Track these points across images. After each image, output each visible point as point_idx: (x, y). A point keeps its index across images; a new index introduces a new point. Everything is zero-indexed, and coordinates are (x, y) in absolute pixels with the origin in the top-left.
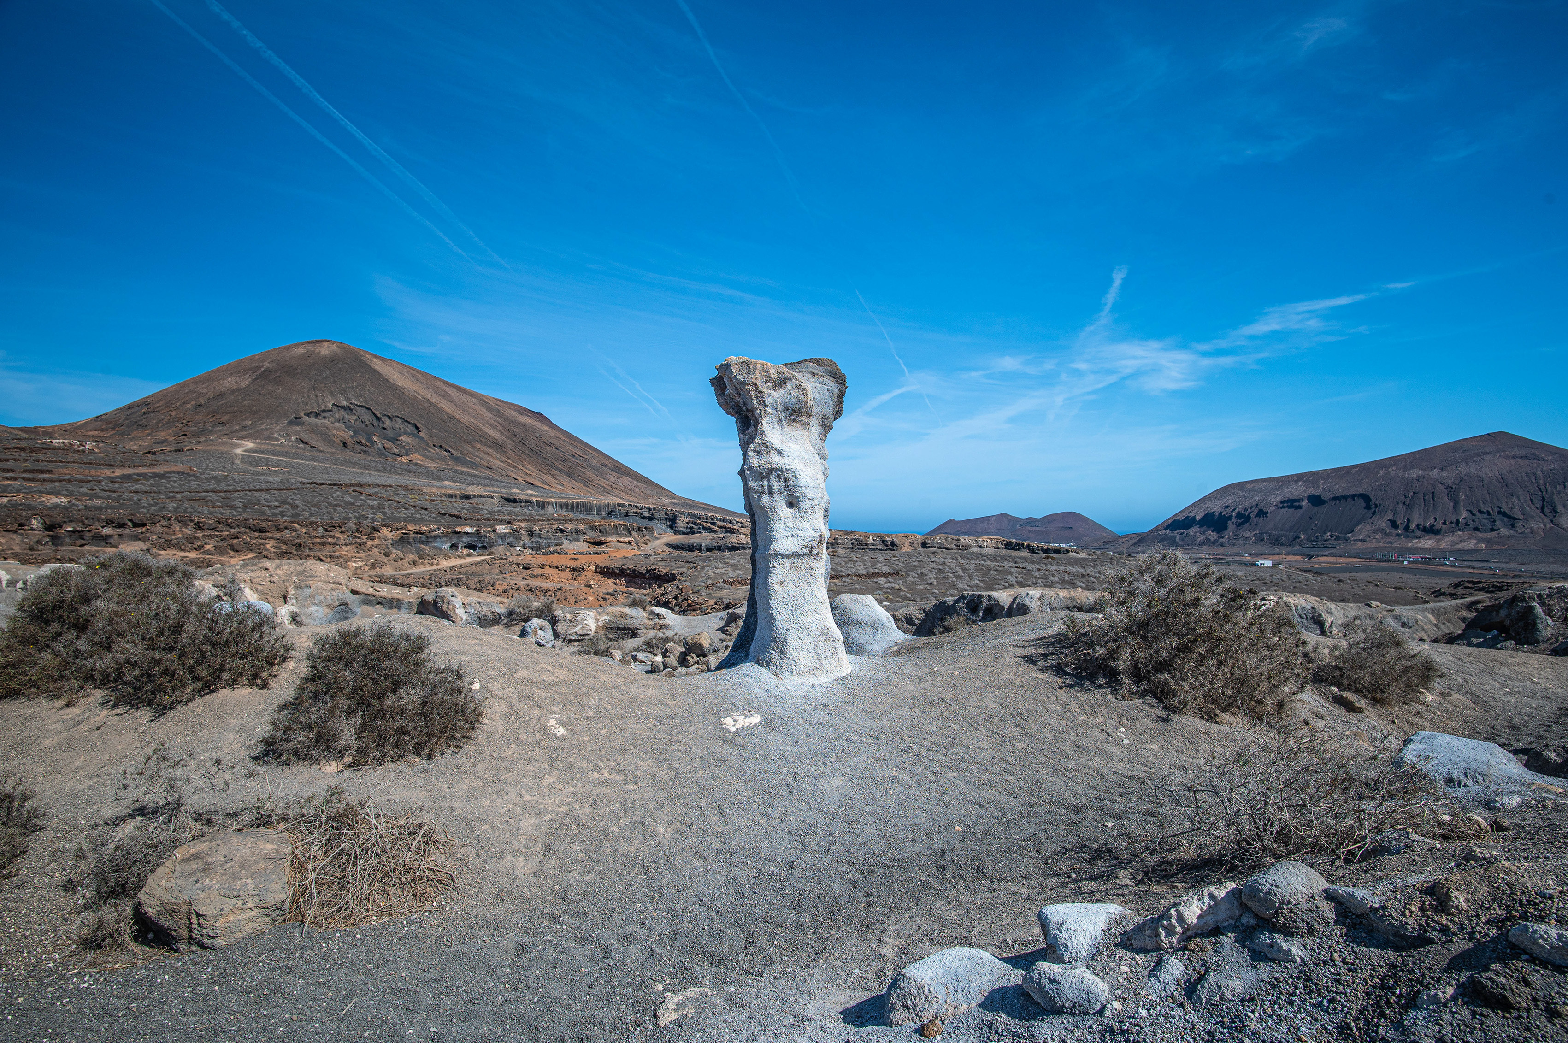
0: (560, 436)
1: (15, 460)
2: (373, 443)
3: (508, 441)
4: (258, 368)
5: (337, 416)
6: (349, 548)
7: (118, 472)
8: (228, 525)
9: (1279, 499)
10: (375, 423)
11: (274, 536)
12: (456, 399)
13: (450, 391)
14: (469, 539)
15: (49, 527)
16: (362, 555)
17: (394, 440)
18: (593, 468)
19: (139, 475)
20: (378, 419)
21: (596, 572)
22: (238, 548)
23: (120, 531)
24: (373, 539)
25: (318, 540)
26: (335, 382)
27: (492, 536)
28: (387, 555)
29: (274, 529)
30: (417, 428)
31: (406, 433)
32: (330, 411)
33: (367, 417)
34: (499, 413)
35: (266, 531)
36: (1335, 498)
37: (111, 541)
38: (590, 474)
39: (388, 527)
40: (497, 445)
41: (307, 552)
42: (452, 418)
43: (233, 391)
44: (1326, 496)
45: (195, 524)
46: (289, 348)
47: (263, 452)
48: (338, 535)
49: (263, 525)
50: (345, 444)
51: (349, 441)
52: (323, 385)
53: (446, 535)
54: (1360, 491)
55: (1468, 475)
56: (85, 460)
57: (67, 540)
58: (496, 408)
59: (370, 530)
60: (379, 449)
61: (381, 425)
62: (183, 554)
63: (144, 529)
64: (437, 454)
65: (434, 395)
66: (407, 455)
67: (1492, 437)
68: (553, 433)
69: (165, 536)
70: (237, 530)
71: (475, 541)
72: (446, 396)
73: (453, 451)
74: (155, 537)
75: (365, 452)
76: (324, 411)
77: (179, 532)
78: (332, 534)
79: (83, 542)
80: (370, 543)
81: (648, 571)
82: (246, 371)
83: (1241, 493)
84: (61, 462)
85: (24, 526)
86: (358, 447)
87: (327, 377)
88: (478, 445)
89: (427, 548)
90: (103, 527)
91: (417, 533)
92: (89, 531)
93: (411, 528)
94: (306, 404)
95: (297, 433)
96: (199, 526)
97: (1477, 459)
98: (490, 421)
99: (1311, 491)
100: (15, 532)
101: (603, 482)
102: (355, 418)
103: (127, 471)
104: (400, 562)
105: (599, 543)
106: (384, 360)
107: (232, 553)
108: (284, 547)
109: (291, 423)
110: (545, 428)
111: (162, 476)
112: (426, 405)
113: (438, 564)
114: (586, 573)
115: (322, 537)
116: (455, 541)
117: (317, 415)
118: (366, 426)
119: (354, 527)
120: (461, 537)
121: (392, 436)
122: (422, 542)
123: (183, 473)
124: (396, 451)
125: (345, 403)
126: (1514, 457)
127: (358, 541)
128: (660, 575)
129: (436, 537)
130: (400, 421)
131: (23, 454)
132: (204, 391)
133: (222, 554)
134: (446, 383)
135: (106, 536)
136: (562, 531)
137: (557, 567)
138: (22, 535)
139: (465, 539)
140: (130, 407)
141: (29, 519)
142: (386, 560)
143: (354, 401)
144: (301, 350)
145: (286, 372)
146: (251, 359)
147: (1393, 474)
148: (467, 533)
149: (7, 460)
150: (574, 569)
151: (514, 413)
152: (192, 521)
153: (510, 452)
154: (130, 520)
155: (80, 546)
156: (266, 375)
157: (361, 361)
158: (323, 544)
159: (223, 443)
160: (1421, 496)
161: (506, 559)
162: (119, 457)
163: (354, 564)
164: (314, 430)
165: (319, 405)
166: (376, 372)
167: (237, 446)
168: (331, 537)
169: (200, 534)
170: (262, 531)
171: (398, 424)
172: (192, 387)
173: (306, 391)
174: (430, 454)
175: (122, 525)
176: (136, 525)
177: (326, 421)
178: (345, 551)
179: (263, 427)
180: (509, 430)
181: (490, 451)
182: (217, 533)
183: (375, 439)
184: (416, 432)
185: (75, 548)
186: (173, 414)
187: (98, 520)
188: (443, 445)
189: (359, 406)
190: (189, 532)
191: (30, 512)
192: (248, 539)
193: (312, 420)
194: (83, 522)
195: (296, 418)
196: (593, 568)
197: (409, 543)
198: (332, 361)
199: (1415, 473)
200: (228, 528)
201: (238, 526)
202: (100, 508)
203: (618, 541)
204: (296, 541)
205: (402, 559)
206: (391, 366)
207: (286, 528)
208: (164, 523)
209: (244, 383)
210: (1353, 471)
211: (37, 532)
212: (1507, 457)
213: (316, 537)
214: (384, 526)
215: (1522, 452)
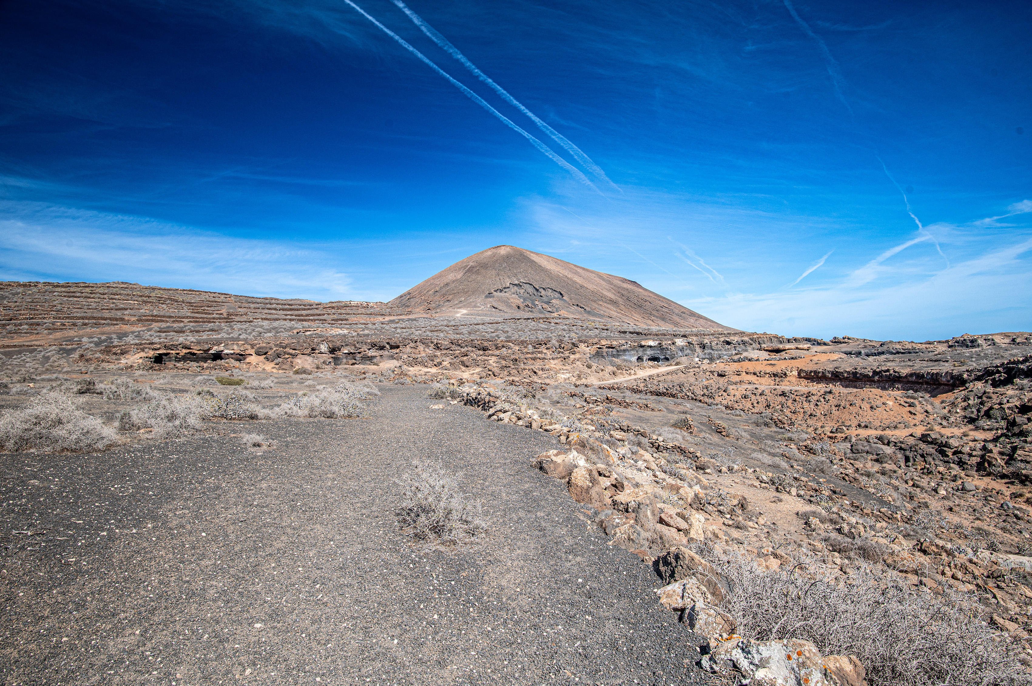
0: (651, 295)
1: (328, 314)
2: (535, 305)
3: (620, 299)
4: (467, 266)
5: (513, 290)
6: (556, 361)
7: (387, 318)
8: (459, 345)
10: (535, 293)
11: (495, 353)
12: (583, 275)
13: (579, 270)
14: (652, 352)
15: (333, 351)
16: (568, 367)
17: (548, 303)
18: (677, 315)
19: (399, 320)
20: (537, 290)
21: (799, 376)
22: (468, 364)
23: (381, 352)
24: (574, 353)
25: (529, 356)
26: (510, 270)
27: (673, 348)
28: (589, 367)
29: (494, 347)
30: (561, 294)
31: (554, 298)
32: (508, 288)
33: (530, 290)
34: (610, 283)
35: (488, 349)
37: (375, 360)
38: (676, 318)
39: (585, 342)
40: (613, 302)
41: (522, 366)
42: (582, 287)
43: (454, 282)
45: (435, 345)
46: (483, 252)
47: (472, 315)
48: (545, 351)
49: (486, 344)
50: (519, 307)
51: (521, 306)
52: (503, 272)
53: (633, 348)
56: (368, 312)
57: (344, 360)
58: (609, 280)
59: (570, 345)
60: (539, 309)
61: (539, 294)
62: (426, 370)
63: (398, 351)
64: (576, 310)
65: (570, 273)
66: (557, 311)
68: (646, 293)
69: (413, 355)
70: (466, 349)
71: (657, 353)
72: (576, 273)
73: (586, 308)
74: (406, 356)
75: (531, 311)
76: (505, 288)
77: (424, 352)
78: (540, 350)
79: (354, 361)
80: (572, 357)
81: (875, 373)
82: (460, 269)
84: (354, 314)
85: (315, 350)
86: (527, 309)
87: (505, 267)
88: (601, 303)
89: (618, 360)
90: (369, 349)
91: (609, 348)
92: (359, 353)
93: (604, 344)
94: (494, 285)
95: (490, 302)
96: (437, 347)
98: (606, 287)
100: (309, 355)
101: (686, 324)
102: (523, 291)
103: (392, 318)
104: (601, 373)
105: (778, 351)
106: (537, 254)
107: (463, 368)
108: (504, 363)
109: (486, 297)
110: (640, 290)
111: (415, 320)
112: (566, 279)
113: (635, 374)
114: (788, 379)
115: (532, 353)
116: (640, 354)
117: (501, 291)
118: (530, 295)
119: (557, 344)
120: (645, 350)
121: (546, 300)
122: (613, 356)
123: (427, 318)
124: (550, 309)
125: (517, 282)
127: (562, 355)
128: (900, 377)
129: (624, 351)
130: (550, 291)
131: (333, 311)
132: (438, 283)
133: (455, 369)
134: (575, 266)
135: (371, 357)
136: (728, 343)
137: (755, 374)
138: (314, 357)
139: (649, 352)
140: (401, 297)
141: (318, 344)
142: (589, 371)
143: (522, 280)
144: (489, 253)
145: (482, 267)
146: (462, 262)
148: (651, 347)
149: (324, 315)
150: (775, 375)
151: (619, 282)
152: (432, 342)
153: (622, 306)
154: (388, 343)
155: (352, 365)
156: (471, 270)
157: (524, 255)
158: (534, 359)
159: (450, 311)
161: (699, 367)
162: (388, 310)
163: (563, 376)
164: (500, 300)
165: (502, 285)
166: (533, 261)
167: (457, 312)
168: (539, 352)
169: (438, 353)
170: (485, 349)
171: (549, 293)
172: (432, 281)
173: (493, 277)
174: (571, 310)
175: (382, 348)
176: (392, 347)
177: (506, 294)
178: (553, 364)
179: (471, 300)
180: (619, 292)
181: (609, 306)
182: (451, 352)
183: (537, 303)
184: (561, 297)
185: (348, 366)
186: (423, 298)
187: (366, 343)
188: (579, 304)
189: (525, 283)
190: (431, 352)
191: (320, 339)
192: (475, 356)
193: (498, 294)
194: (355, 345)
195: (489, 294)
196: (795, 373)
197: (603, 356)
198: (507, 257)
200: (459, 348)
201: (466, 346)
202: (368, 335)
203: (797, 348)
204: (513, 357)
205: (602, 370)
206: (542, 257)
207: (503, 346)
208: (412, 345)
209: (459, 275)
211: (324, 355)
213: (527, 353)
214: (581, 342)
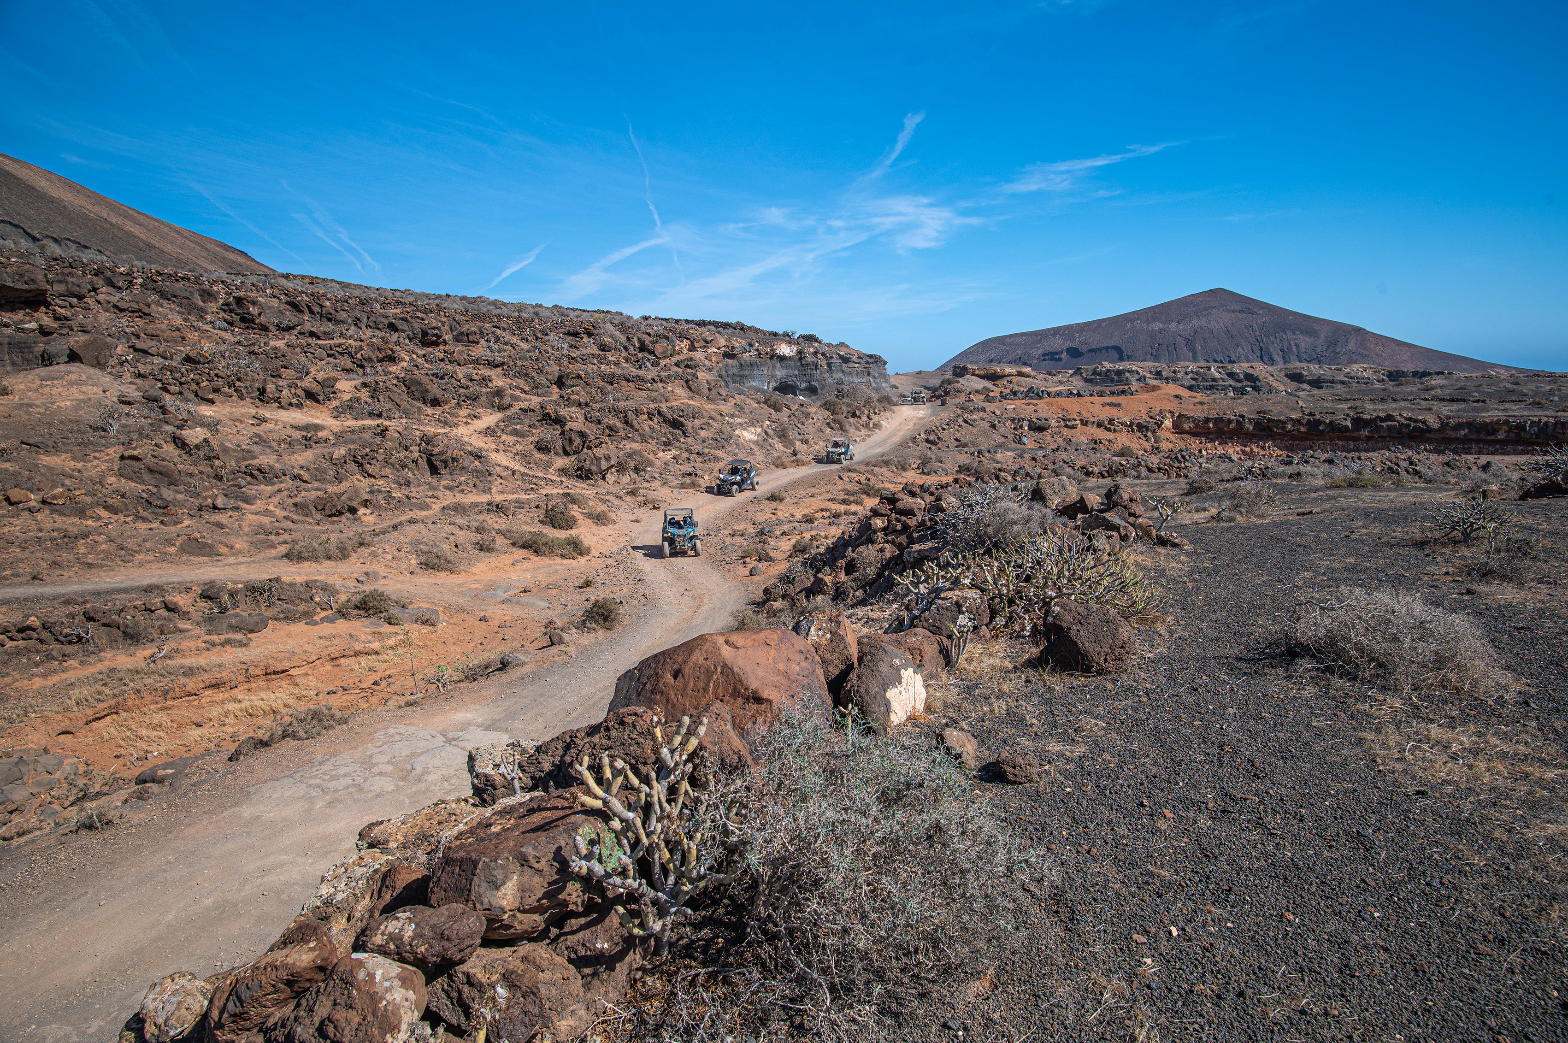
9: (1040, 352)
21: (1179, 430)
36: (1091, 351)
44: (1083, 349)
54: (1112, 343)
55: (1200, 327)
67: (1213, 292)
83: (1003, 347)
97: (1205, 313)
99: (1069, 344)
126: (1233, 312)
147: (1138, 327)
160: (1165, 347)
196: (1169, 423)
199: (1157, 326)
210: (1103, 324)
212: (1228, 311)
215: (1239, 307)
